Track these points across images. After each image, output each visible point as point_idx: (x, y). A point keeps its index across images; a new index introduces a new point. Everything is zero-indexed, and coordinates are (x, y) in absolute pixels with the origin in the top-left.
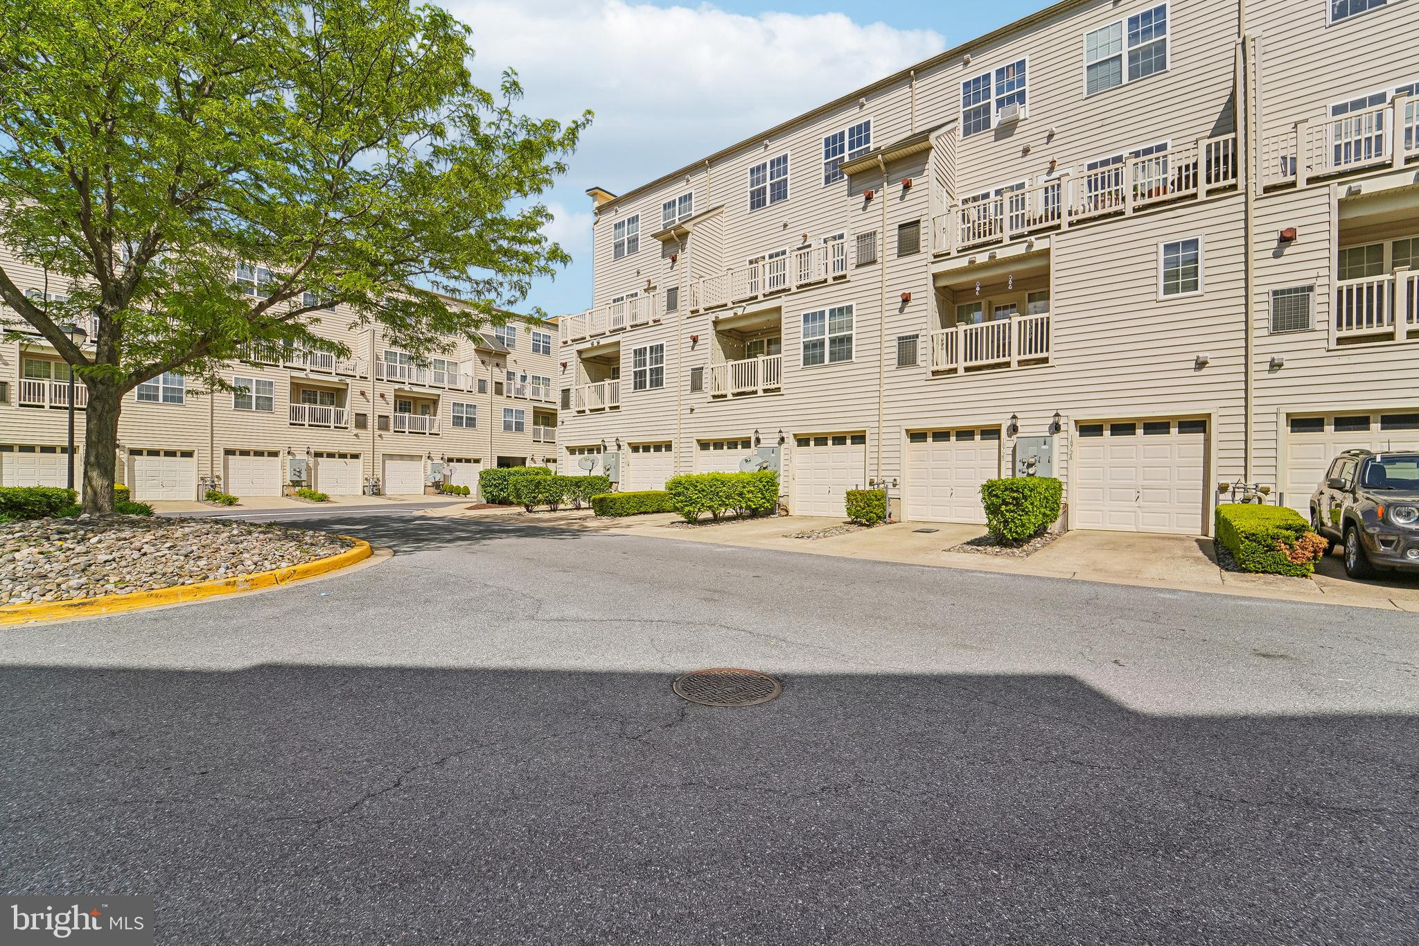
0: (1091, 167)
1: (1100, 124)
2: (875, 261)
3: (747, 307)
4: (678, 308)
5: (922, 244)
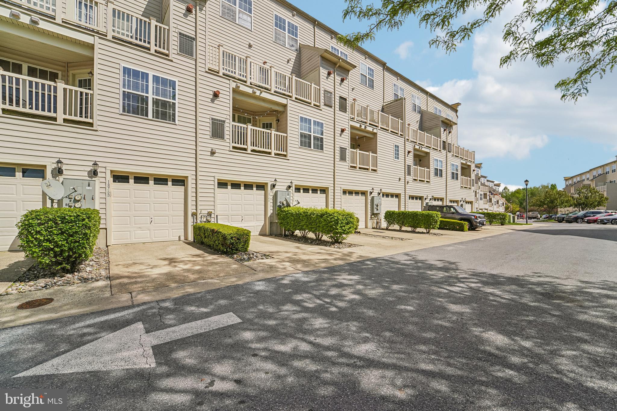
1: (362, 94)
2: (331, 107)
3: (263, 93)
4: (194, 57)
5: (347, 110)
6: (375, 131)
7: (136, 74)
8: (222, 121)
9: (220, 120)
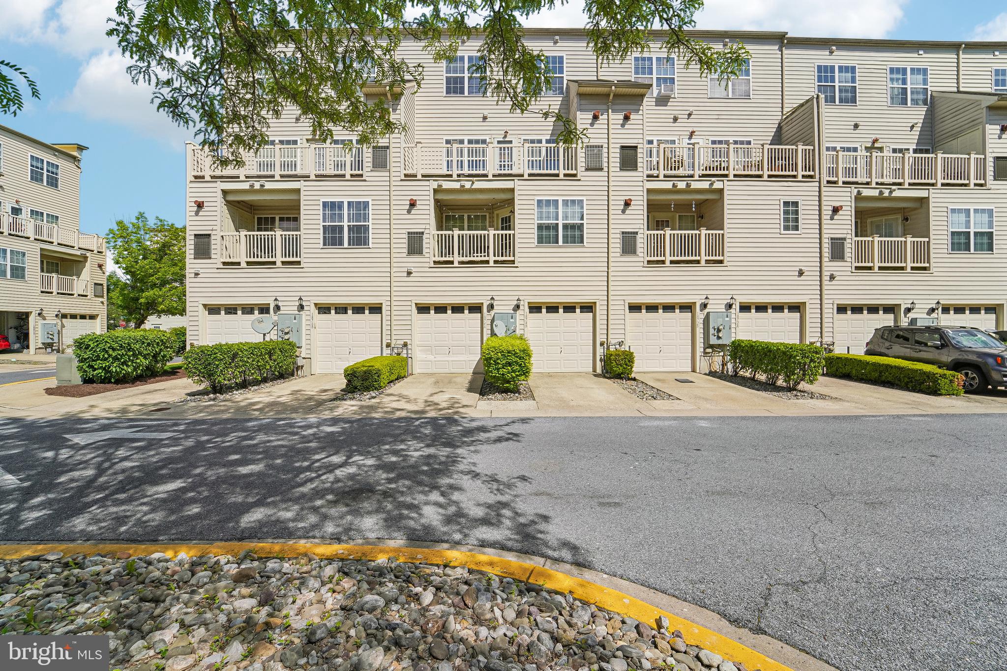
0: (714, 142)
1: (717, 117)
2: (601, 169)
3: (476, 183)
4: (388, 168)
5: (639, 165)
6: (718, 185)
7: (333, 204)
8: (420, 233)
9: (417, 233)
